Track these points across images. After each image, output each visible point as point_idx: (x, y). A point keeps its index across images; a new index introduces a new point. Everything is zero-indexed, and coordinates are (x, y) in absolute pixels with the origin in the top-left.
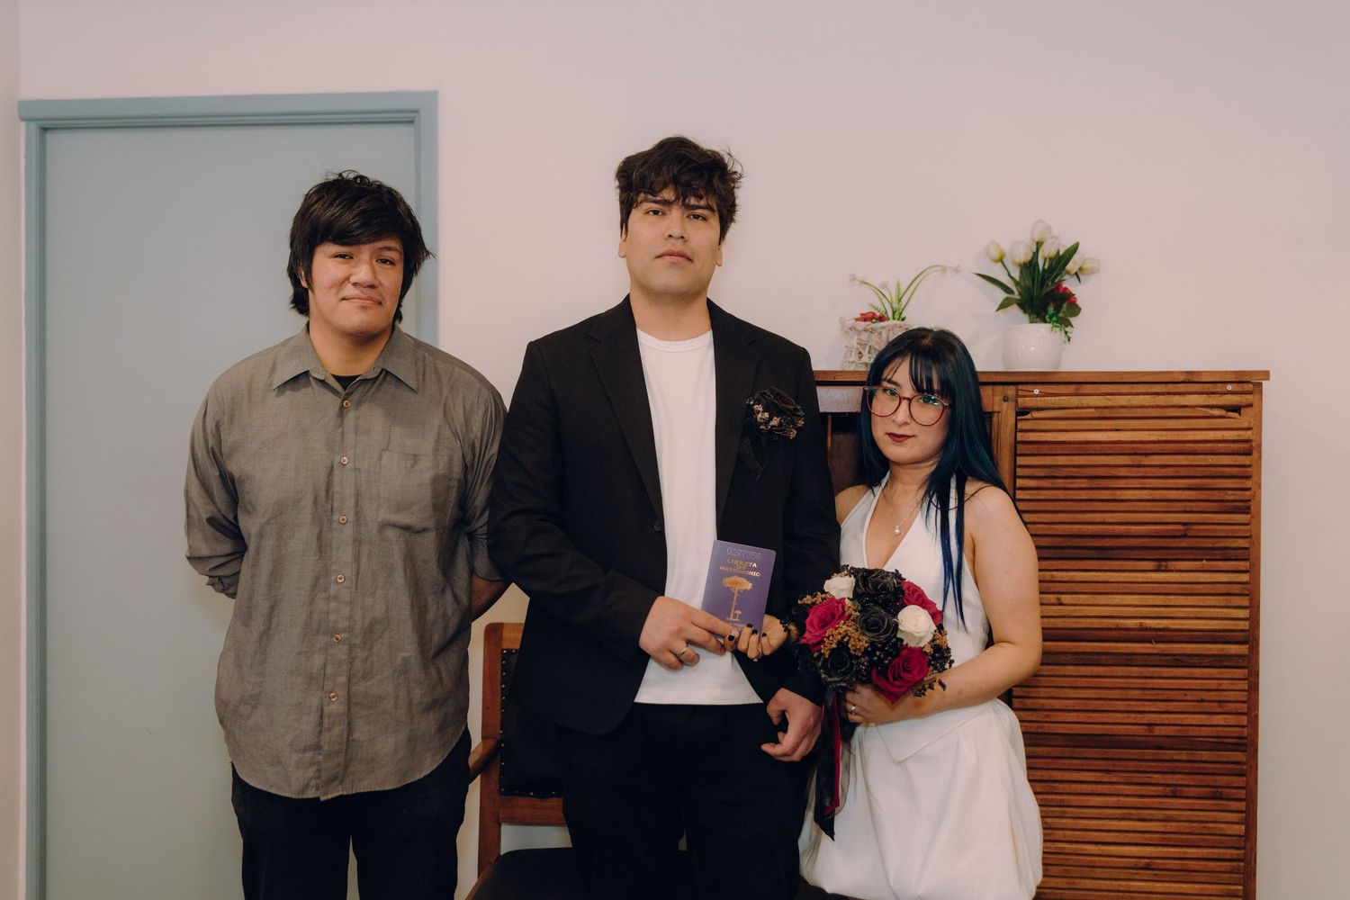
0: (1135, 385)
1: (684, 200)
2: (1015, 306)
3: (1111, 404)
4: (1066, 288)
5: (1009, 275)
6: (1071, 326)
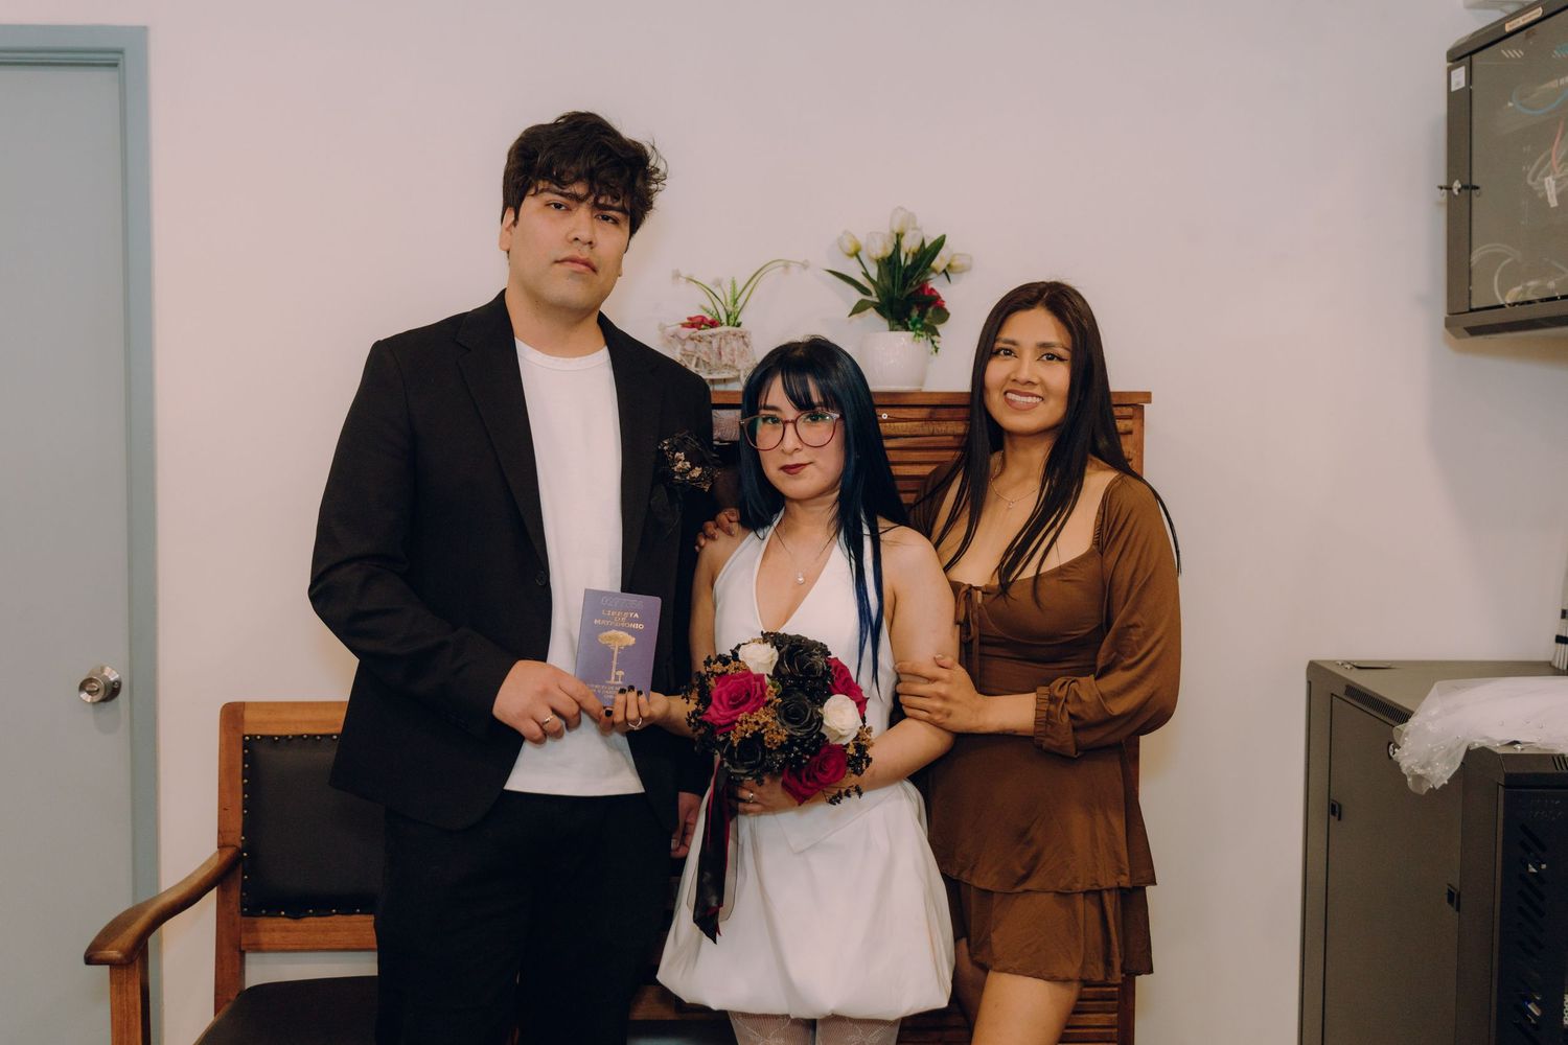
1: (597, 199)
2: (873, 309)
4: (932, 289)
5: (866, 275)
6: (938, 335)
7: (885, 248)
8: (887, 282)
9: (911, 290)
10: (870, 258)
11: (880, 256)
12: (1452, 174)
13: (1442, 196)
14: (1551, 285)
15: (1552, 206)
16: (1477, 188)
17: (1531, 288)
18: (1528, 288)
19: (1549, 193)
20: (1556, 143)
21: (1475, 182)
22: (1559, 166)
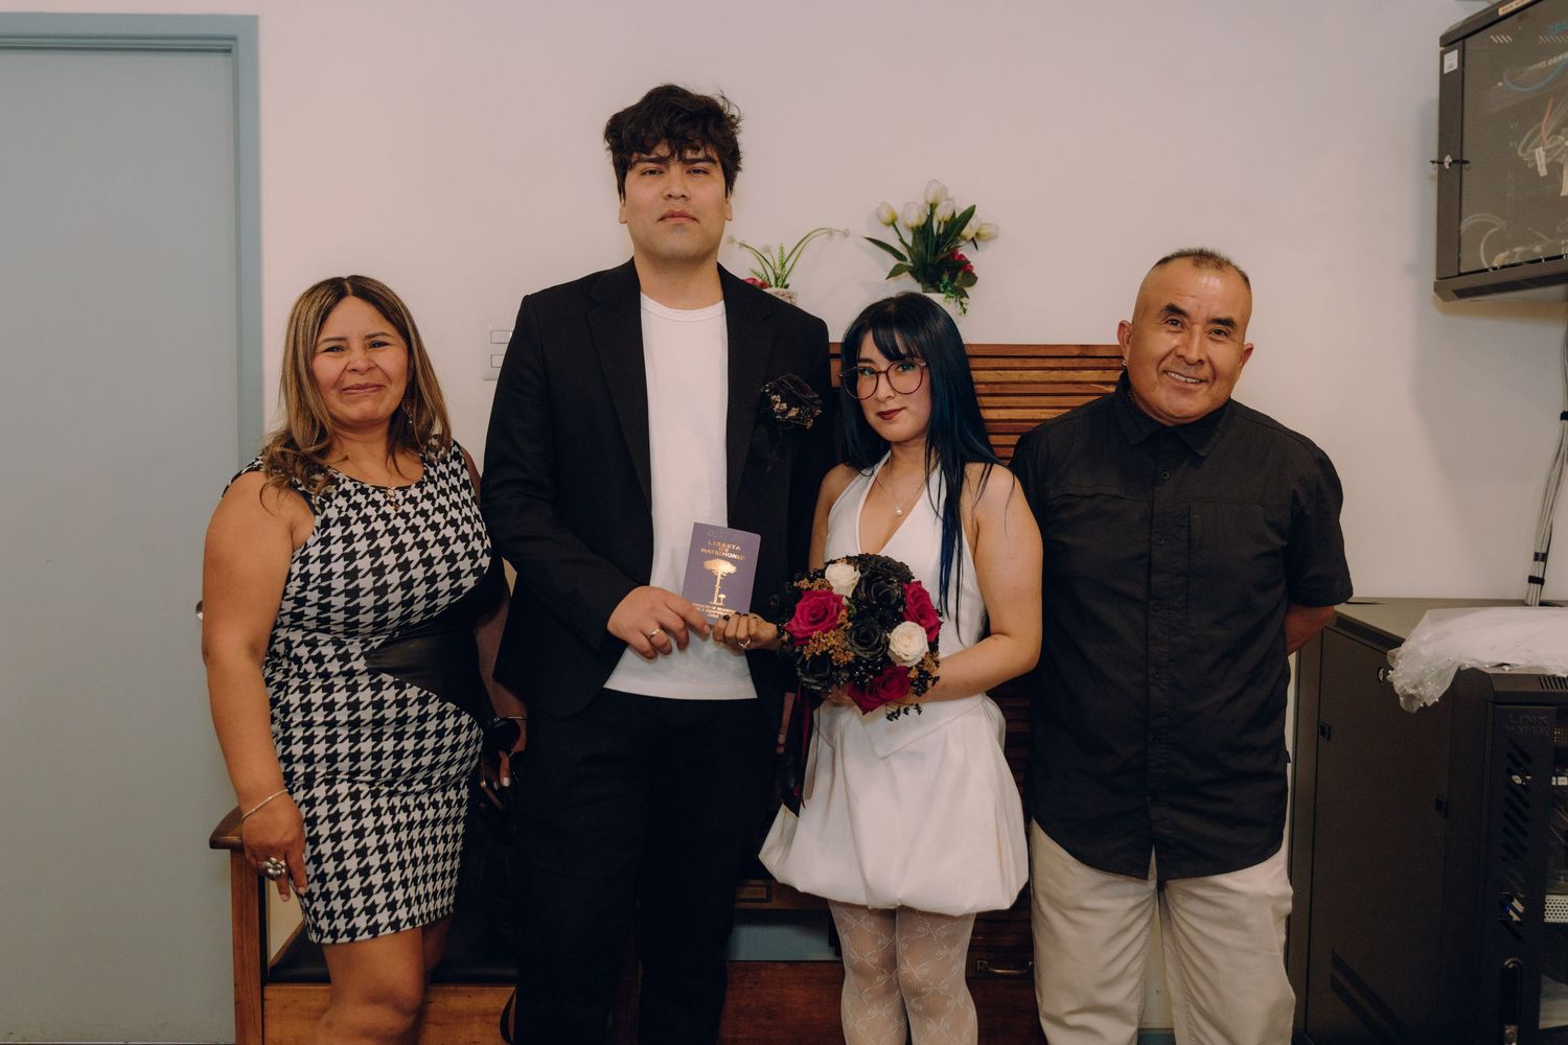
0: (1028, 360)
1: (680, 155)
2: (907, 273)
3: (1001, 379)
4: (962, 256)
5: (901, 240)
6: (967, 297)
7: (920, 217)
8: (921, 248)
9: (944, 256)
10: (907, 226)
11: (915, 224)
12: (1443, 148)
13: (1433, 170)
14: (1538, 249)
15: (1542, 175)
16: (1467, 162)
17: (1518, 253)
18: (1515, 253)
19: (1538, 163)
20: (1545, 119)
21: (1465, 158)
22: (1548, 138)
